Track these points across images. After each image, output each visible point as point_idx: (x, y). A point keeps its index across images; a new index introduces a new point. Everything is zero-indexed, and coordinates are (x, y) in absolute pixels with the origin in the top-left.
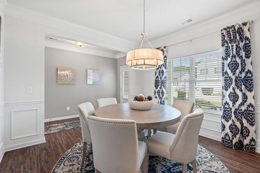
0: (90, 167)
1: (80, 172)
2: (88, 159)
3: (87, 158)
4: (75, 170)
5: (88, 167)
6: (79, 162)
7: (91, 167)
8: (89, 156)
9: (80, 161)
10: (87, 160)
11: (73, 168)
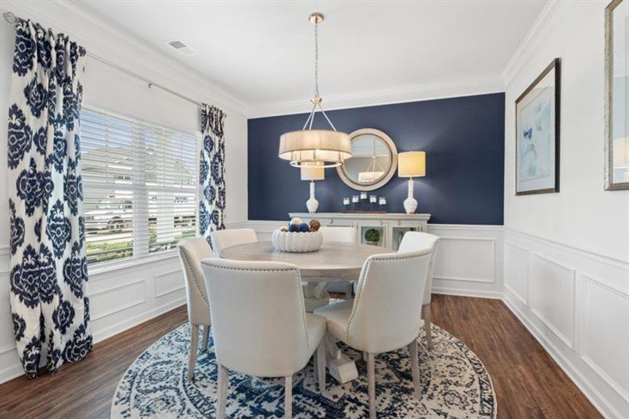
0: (405, 386)
1: (429, 389)
2: (396, 405)
3: (395, 410)
4: (439, 399)
5: (409, 387)
6: (421, 412)
7: (402, 384)
8: (388, 411)
9: (418, 412)
10: (399, 403)
11: (441, 405)
